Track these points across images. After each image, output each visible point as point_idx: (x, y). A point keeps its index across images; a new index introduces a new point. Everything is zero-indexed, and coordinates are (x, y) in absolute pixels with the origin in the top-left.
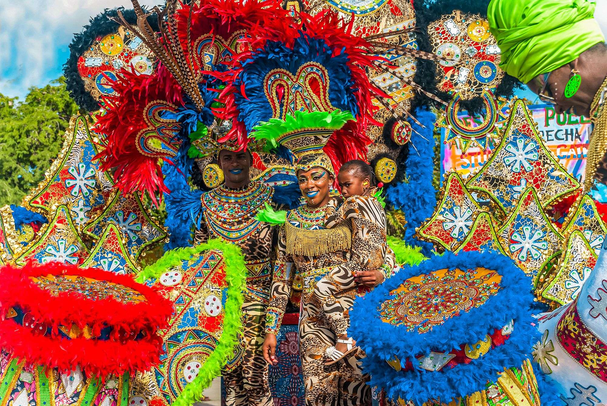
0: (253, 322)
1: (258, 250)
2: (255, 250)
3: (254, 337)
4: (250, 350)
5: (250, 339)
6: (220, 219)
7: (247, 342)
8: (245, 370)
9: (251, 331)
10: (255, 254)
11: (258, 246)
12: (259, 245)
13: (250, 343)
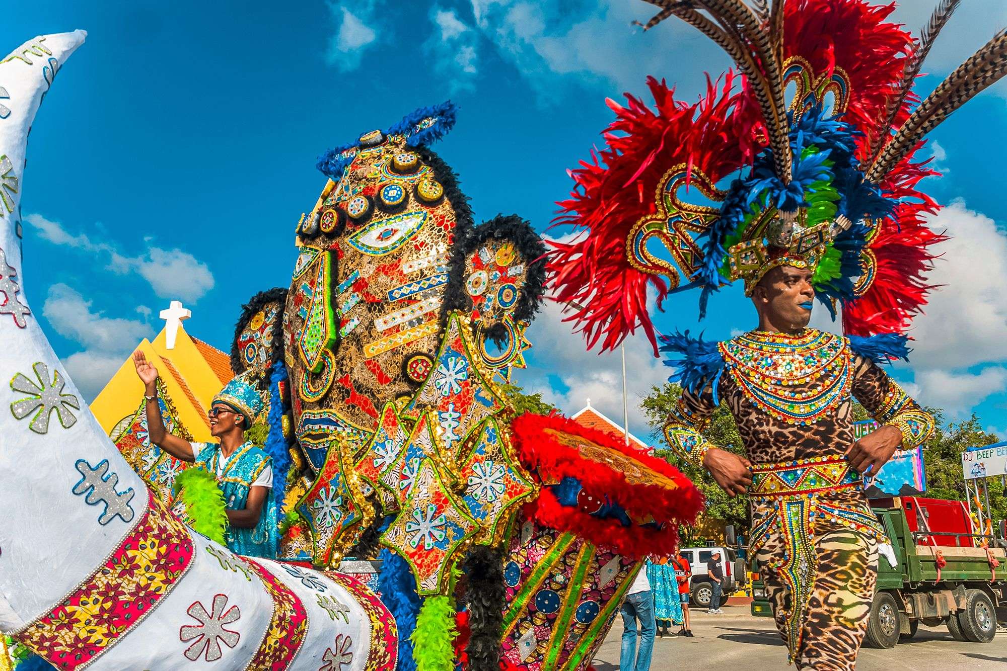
0: (832, 561)
1: (836, 439)
2: (830, 440)
3: (834, 589)
4: (826, 613)
5: (826, 593)
6: (767, 380)
7: (821, 599)
8: (811, 650)
9: (829, 579)
10: (831, 446)
11: (836, 433)
12: (838, 430)
13: (825, 601)
